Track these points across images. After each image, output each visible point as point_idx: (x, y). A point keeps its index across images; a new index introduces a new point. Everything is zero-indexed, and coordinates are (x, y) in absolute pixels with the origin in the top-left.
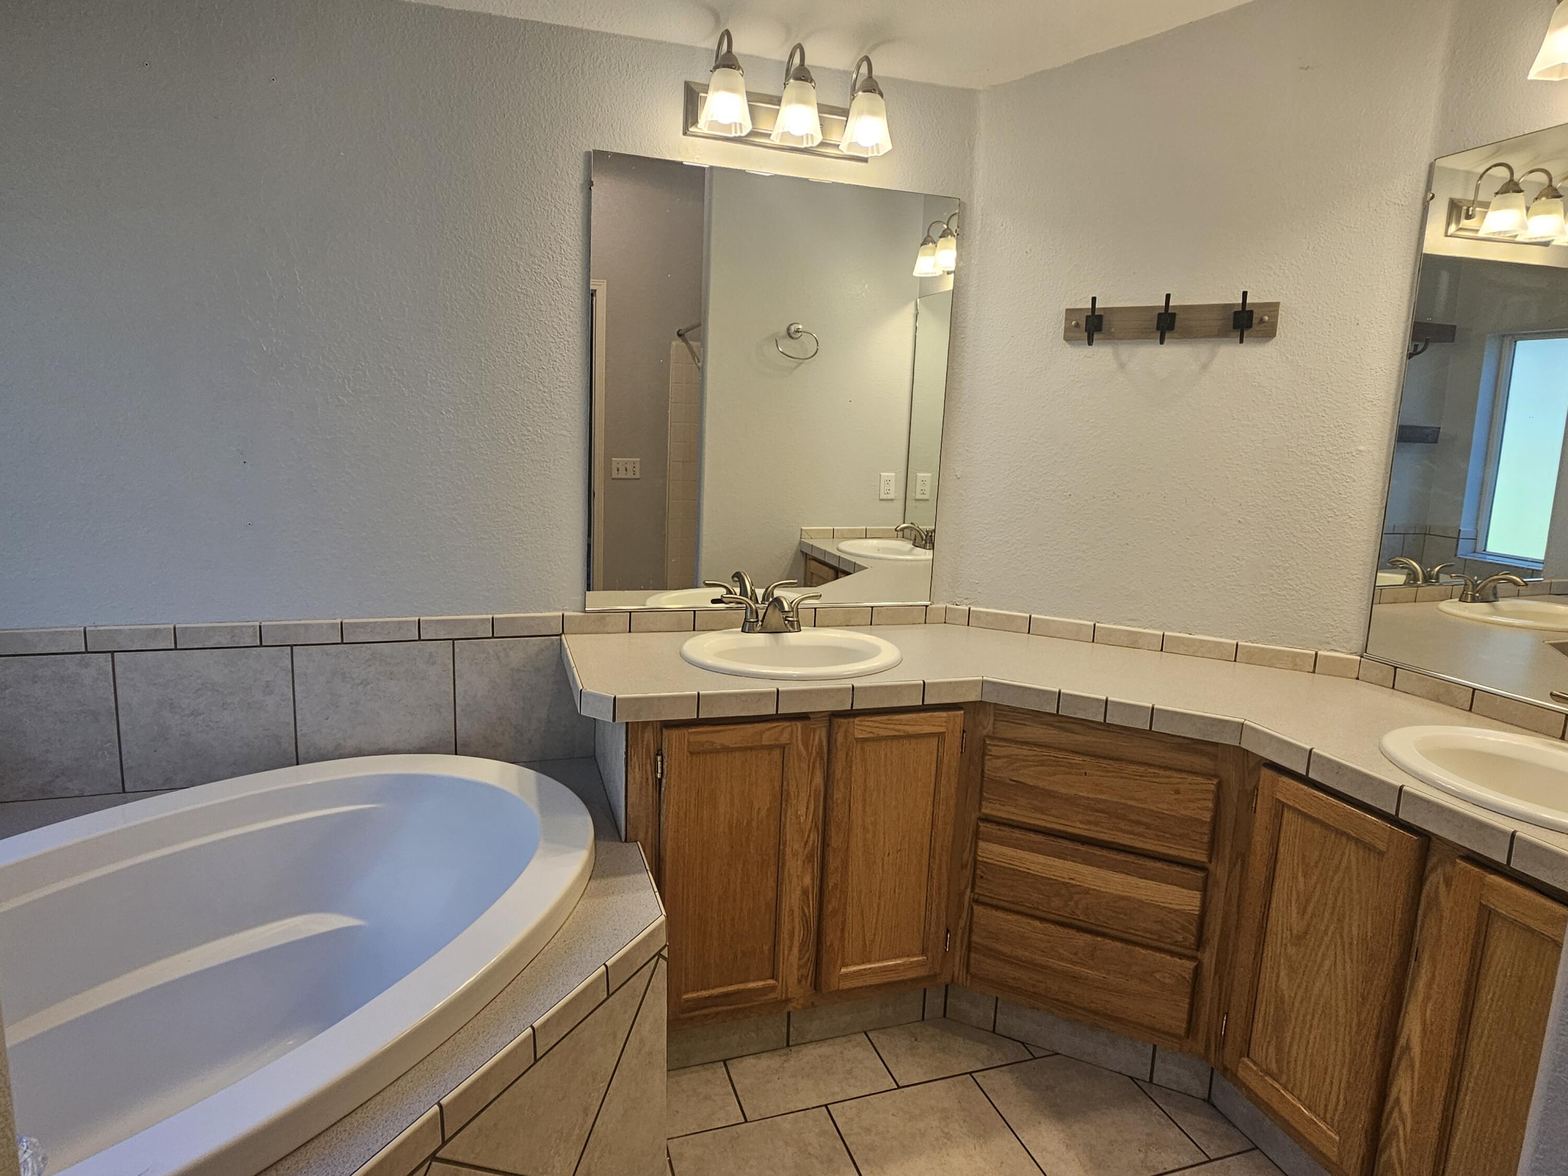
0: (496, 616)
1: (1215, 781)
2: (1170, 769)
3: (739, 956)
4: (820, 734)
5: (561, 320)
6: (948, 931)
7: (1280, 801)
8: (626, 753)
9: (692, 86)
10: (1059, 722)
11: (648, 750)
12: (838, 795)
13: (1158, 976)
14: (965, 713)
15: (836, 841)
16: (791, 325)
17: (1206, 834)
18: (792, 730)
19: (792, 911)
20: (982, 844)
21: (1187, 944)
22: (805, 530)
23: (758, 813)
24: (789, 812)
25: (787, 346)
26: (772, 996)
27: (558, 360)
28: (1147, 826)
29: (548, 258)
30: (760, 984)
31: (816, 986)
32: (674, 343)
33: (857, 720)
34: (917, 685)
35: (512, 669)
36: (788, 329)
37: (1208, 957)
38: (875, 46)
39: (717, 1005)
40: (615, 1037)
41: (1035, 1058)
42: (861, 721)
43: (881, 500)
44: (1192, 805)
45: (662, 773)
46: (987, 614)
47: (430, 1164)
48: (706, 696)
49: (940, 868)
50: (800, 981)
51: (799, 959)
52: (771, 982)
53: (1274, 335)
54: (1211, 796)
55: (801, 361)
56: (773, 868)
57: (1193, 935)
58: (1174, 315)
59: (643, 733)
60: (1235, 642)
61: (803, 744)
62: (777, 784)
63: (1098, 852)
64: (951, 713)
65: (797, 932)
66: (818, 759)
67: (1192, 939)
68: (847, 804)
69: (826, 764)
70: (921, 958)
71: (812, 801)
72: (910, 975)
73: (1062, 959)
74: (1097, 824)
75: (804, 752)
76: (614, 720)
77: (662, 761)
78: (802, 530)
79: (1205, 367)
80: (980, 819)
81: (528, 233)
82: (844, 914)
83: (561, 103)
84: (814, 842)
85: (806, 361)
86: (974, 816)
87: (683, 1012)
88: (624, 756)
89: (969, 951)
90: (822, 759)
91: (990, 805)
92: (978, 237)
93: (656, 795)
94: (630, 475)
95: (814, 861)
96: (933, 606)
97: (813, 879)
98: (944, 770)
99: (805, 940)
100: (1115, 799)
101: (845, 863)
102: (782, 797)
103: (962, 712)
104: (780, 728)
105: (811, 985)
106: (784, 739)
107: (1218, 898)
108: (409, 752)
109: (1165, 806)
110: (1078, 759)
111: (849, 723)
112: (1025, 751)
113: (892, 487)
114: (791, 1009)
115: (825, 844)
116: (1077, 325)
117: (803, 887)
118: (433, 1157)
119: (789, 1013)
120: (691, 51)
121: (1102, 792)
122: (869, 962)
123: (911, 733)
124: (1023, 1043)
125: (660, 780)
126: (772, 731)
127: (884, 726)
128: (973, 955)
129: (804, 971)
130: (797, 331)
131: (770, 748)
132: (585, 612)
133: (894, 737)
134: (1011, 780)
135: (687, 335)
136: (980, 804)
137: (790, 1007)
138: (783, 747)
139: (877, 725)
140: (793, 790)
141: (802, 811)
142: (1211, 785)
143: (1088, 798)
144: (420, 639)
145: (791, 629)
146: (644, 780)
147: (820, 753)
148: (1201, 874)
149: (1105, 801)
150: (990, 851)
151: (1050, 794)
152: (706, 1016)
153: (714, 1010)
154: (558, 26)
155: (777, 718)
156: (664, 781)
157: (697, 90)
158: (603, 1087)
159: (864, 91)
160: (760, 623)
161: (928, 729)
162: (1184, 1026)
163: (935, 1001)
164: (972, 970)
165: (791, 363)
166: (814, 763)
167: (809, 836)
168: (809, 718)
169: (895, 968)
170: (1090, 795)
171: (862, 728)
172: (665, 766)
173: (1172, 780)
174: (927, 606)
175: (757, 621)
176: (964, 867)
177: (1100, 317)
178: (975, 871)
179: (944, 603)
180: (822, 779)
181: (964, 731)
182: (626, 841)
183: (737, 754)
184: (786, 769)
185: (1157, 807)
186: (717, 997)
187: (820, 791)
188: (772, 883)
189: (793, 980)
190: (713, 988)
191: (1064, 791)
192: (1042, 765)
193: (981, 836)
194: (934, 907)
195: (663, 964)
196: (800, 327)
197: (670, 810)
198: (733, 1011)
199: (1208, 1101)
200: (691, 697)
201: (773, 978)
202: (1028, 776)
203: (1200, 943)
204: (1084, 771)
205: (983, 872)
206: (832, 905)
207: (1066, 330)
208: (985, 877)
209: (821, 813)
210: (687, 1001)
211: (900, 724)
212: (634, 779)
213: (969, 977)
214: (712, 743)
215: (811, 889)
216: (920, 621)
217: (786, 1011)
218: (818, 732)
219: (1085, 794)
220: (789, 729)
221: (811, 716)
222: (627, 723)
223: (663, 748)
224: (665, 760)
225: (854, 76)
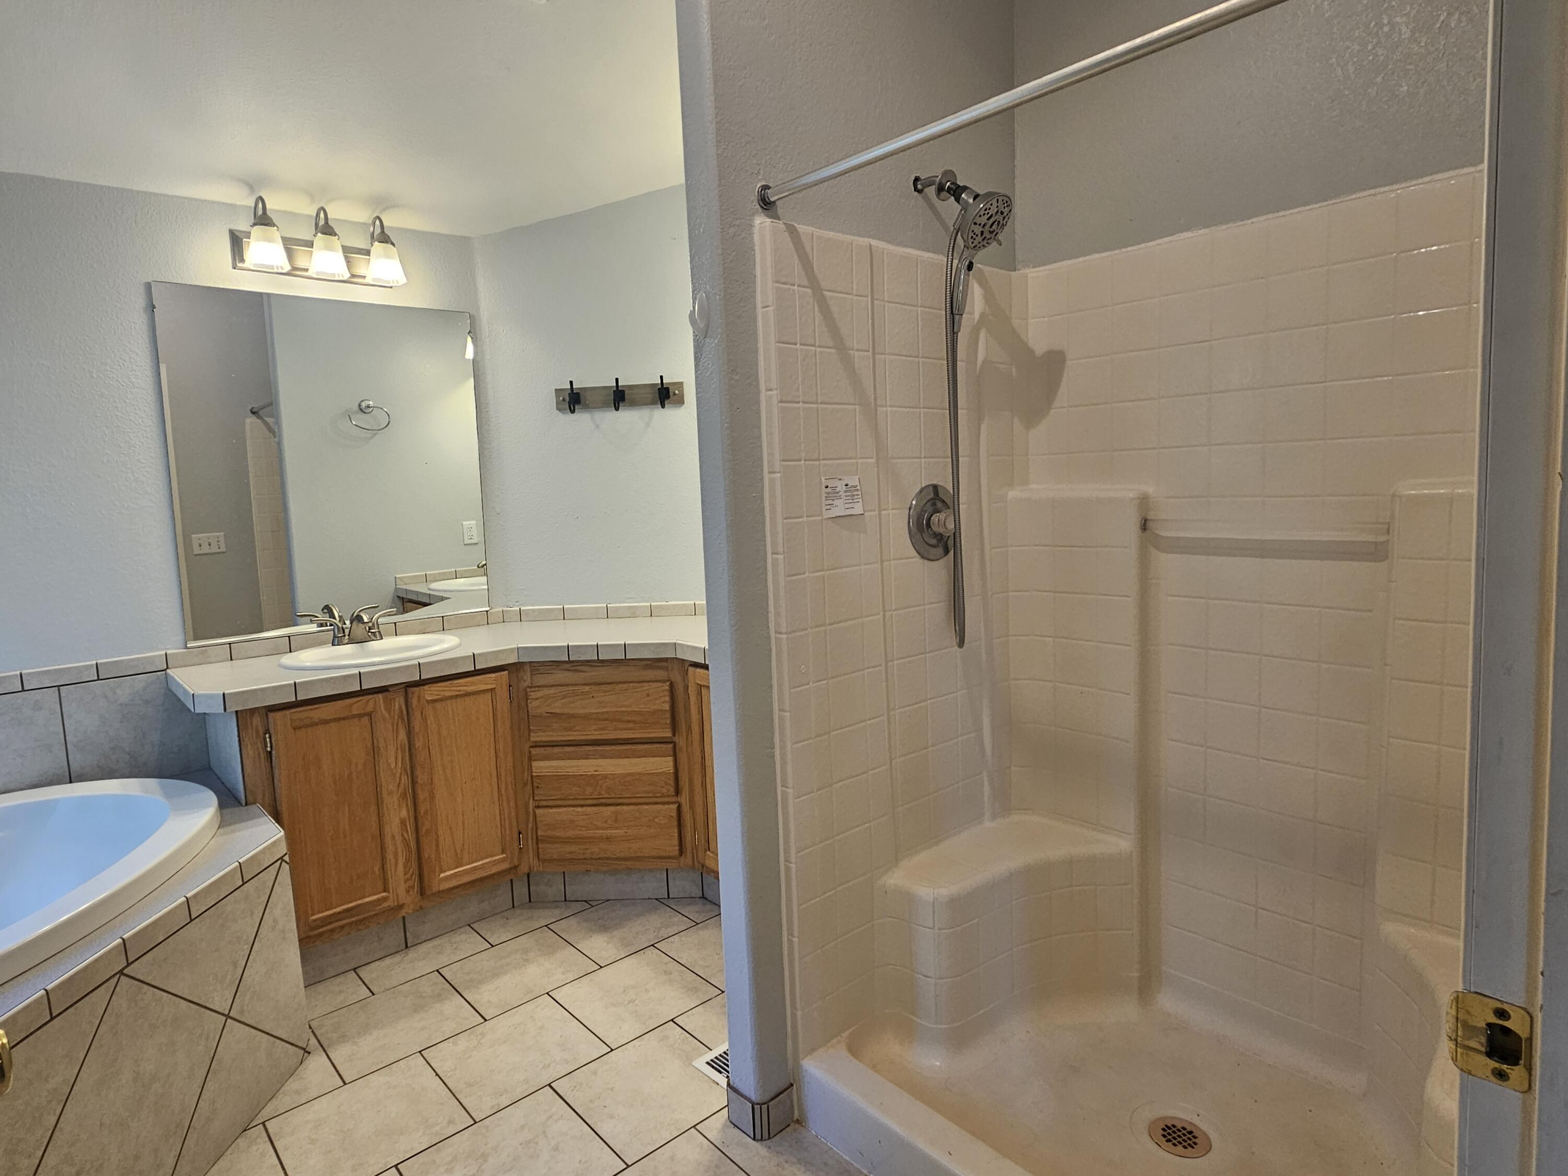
0: (99, 661)
1: (668, 683)
2: (643, 682)
3: (355, 877)
4: (399, 701)
5: (137, 414)
6: (520, 833)
7: (699, 684)
8: (239, 736)
9: (236, 233)
10: (573, 667)
11: (257, 732)
12: (419, 743)
13: (656, 820)
14: (509, 673)
15: (422, 778)
16: (362, 401)
17: (667, 718)
18: (375, 700)
19: (393, 837)
20: (534, 764)
21: (669, 793)
22: (398, 578)
23: (356, 766)
24: (381, 761)
25: (359, 419)
26: (386, 905)
27: (137, 446)
28: (634, 722)
29: (119, 365)
30: (375, 897)
31: (422, 892)
32: (248, 421)
33: (426, 687)
34: (469, 656)
35: (121, 705)
36: (360, 405)
37: (684, 799)
38: (384, 210)
39: (341, 920)
40: (252, 913)
41: (592, 906)
42: (430, 687)
43: (465, 545)
44: (657, 702)
45: (271, 747)
46: (533, 610)
47: (120, 977)
48: (299, 683)
49: (506, 789)
50: (408, 891)
51: (405, 874)
52: (384, 894)
53: (683, 403)
54: (667, 693)
55: (375, 432)
56: (373, 808)
57: (672, 786)
58: (623, 391)
59: (251, 719)
60: (693, 603)
61: (386, 710)
62: (369, 745)
63: (608, 748)
64: (498, 674)
65: (400, 853)
66: (400, 721)
67: (672, 789)
68: (427, 749)
69: (407, 723)
70: (502, 856)
71: (400, 752)
72: (494, 870)
73: (598, 828)
74: (603, 729)
75: (387, 715)
76: (225, 710)
77: (270, 737)
78: (395, 578)
79: (648, 425)
80: (531, 747)
81: (97, 347)
82: (436, 833)
83: (118, 245)
84: (405, 784)
85: (380, 431)
86: (528, 745)
87: (312, 929)
88: (237, 739)
89: (537, 843)
90: (403, 719)
91: (535, 734)
92: (487, 340)
93: (268, 765)
94: (214, 549)
95: (407, 797)
96: (492, 611)
97: (408, 812)
98: (499, 716)
99: (407, 858)
100: (614, 709)
101: (432, 796)
102: (374, 751)
103: (506, 672)
104: (364, 701)
105: (417, 893)
106: (370, 708)
107: (683, 758)
108: (22, 790)
109: (643, 706)
110: (587, 688)
111: (420, 690)
112: (552, 691)
113: (474, 532)
114: (404, 915)
115: (414, 782)
116: (564, 400)
117: (400, 818)
118: (121, 972)
119: (404, 918)
120: (232, 208)
121: (604, 707)
122: (462, 866)
123: (469, 691)
124: (585, 901)
125: (270, 753)
126: (359, 703)
127: (448, 689)
128: (540, 845)
129: (410, 883)
130: (368, 407)
131: (360, 716)
132: (186, 648)
133: (457, 696)
134: (547, 713)
135: (261, 413)
136: (529, 735)
137: (403, 912)
138: (370, 715)
139: (443, 689)
140: (382, 744)
141: (392, 760)
142: (666, 686)
143: (597, 713)
144: (23, 690)
145: (374, 639)
146: (257, 755)
147: (401, 716)
148: (671, 746)
149: (607, 712)
150: (542, 767)
151: (573, 716)
152: (332, 931)
153: (338, 924)
154: (109, 187)
155: (362, 693)
156: (274, 752)
157: (242, 237)
158: (247, 948)
159: (380, 242)
160: (347, 637)
161: (483, 687)
162: (677, 848)
163: (521, 890)
164: (541, 857)
165: (368, 434)
166: (397, 725)
167: (400, 779)
168: (388, 691)
169: (482, 867)
170: (598, 711)
171: (430, 692)
172: (273, 740)
173: (644, 688)
174: (487, 611)
175: (344, 636)
176: (525, 784)
177: (578, 394)
178: (533, 784)
179: (501, 607)
180: (405, 734)
181: (510, 686)
182: (246, 804)
183: (332, 724)
184: (374, 731)
185: (639, 708)
186: (340, 913)
187: (404, 744)
188: (374, 818)
189: (401, 890)
190: (335, 908)
191: (581, 711)
192: (565, 698)
193: (533, 758)
194: (506, 816)
195: (286, 867)
196: (371, 403)
197: (281, 775)
198: (356, 922)
199: (703, 897)
200: (290, 685)
201: (385, 891)
202: (557, 707)
203: (678, 792)
204: (591, 696)
205: (538, 783)
206: (426, 826)
207: (557, 403)
208: (540, 786)
209: (408, 763)
210: (315, 920)
211: (460, 686)
212: (248, 754)
213: (541, 863)
214: (311, 718)
215: (407, 818)
216: (483, 623)
217: (400, 916)
218: (397, 699)
219: (595, 711)
220: (373, 699)
221: (390, 689)
222: (237, 712)
223: (270, 729)
224: (273, 736)
225: (372, 229)
